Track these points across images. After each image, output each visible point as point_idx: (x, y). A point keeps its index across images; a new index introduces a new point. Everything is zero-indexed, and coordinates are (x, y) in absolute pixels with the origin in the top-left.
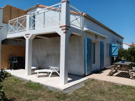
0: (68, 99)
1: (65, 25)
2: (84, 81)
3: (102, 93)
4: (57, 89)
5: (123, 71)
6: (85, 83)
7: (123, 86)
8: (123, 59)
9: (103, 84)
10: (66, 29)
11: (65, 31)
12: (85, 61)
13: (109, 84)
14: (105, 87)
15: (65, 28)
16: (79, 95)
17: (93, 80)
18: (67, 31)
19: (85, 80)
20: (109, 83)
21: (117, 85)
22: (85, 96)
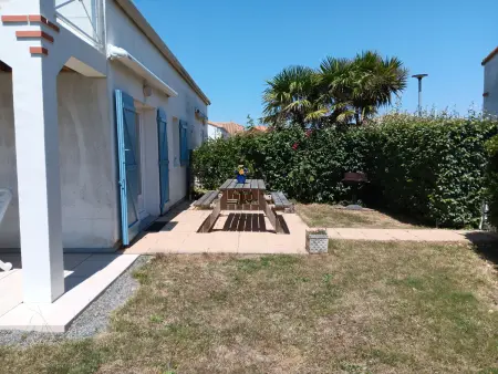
0: (115, 363)
1: (39, 14)
2: (128, 268)
3: (221, 298)
4: (29, 330)
5: (232, 212)
6: (136, 276)
7: (266, 260)
8: (242, 172)
9: (204, 265)
10: (44, 36)
11: (38, 44)
12: (119, 186)
13: (220, 262)
14: (216, 274)
15: (37, 28)
16: (146, 331)
17: (159, 257)
18: (49, 46)
19: (132, 265)
20: (218, 258)
21: (249, 261)
22: (173, 328)
